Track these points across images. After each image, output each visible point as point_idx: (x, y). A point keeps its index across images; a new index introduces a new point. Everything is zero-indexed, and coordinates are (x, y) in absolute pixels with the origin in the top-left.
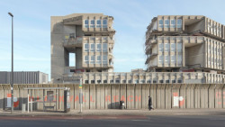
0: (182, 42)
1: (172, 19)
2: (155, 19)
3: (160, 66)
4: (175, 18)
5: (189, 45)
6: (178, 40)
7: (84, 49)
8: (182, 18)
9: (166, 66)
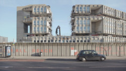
0: (90, 19)
1: (83, 7)
2: (74, 7)
3: (77, 32)
4: (86, 6)
5: (94, 21)
6: (87, 18)
7: (33, 23)
8: (89, 6)
9: (81, 32)
